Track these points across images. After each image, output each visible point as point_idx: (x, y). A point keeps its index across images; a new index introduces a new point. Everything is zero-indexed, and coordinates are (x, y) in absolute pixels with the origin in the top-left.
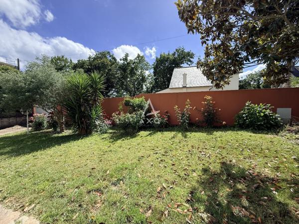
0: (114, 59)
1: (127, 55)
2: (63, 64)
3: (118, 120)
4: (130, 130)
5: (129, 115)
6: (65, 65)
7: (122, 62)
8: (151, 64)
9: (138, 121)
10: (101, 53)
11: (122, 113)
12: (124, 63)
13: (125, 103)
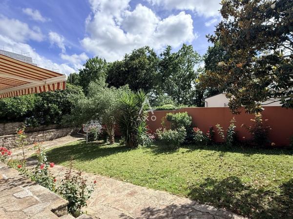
0: (153, 54)
1: (169, 48)
2: (98, 66)
3: (160, 136)
4: (172, 146)
5: (171, 131)
6: (100, 66)
7: (163, 57)
8: (201, 55)
9: (180, 138)
10: (138, 51)
11: (164, 129)
12: (165, 58)
13: (167, 118)
